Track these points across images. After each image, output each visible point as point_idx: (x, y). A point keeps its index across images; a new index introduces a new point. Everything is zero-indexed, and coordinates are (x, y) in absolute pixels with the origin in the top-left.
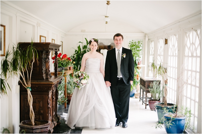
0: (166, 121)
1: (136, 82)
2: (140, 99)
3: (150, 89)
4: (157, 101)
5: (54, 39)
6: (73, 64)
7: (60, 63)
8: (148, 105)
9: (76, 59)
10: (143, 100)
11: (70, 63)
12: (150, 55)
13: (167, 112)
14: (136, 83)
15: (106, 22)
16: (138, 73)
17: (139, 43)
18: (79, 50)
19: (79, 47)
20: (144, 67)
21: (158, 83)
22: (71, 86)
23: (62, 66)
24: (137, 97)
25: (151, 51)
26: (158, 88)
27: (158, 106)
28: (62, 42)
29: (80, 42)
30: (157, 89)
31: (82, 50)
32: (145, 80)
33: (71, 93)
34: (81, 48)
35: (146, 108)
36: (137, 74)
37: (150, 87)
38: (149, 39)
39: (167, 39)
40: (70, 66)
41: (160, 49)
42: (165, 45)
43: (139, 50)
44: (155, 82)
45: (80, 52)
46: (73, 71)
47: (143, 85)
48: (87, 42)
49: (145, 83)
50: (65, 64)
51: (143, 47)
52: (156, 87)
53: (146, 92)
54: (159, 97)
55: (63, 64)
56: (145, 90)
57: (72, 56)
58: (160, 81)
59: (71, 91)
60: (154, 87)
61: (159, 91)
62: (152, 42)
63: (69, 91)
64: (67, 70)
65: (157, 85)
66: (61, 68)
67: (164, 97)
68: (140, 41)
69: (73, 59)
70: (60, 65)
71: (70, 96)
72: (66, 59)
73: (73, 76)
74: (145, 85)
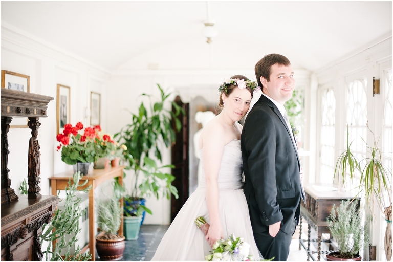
2: (301, 244)
3: (330, 224)
4: (350, 258)
5: (69, 85)
6: (119, 152)
7: (77, 150)
10: (308, 249)
11: (110, 149)
12: (322, 125)
15: (206, 40)
17: (294, 95)
18: (140, 114)
21: (355, 206)
23: (81, 159)
25: (327, 115)
26: (353, 222)
28: (100, 95)
29: (144, 94)
30: (353, 224)
31: (150, 115)
32: (316, 198)
33: (113, 230)
37: (330, 219)
38: (319, 86)
39: (379, 81)
40: (112, 158)
41: (353, 111)
42: (373, 96)
43: (295, 112)
44: (346, 202)
45: (144, 118)
46: (122, 170)
47: (309, 209)
48: (163, 93)
49: (316, 206)
50: (91, 152)
51: (304, 106)
52: (348, 219)
53: (317, 229)
54: (356, 248)
55: (86, 153)
56: (316, 226)
57: (122, 130)
58: (359, 201)
59: (111, 227)
60: (342, 219)
61: (357, 231)
62: (328, 91)
63: (106, 227)
64: (103, 168)
65: (350, 211)
66: (79, 163)
67: (370, 247)
68: (296, 90)
69: (126, 137)
70: (76, 156)
71: (109, 240)
72: (94, 139)
73: (121, 185)
74: (316, 211)
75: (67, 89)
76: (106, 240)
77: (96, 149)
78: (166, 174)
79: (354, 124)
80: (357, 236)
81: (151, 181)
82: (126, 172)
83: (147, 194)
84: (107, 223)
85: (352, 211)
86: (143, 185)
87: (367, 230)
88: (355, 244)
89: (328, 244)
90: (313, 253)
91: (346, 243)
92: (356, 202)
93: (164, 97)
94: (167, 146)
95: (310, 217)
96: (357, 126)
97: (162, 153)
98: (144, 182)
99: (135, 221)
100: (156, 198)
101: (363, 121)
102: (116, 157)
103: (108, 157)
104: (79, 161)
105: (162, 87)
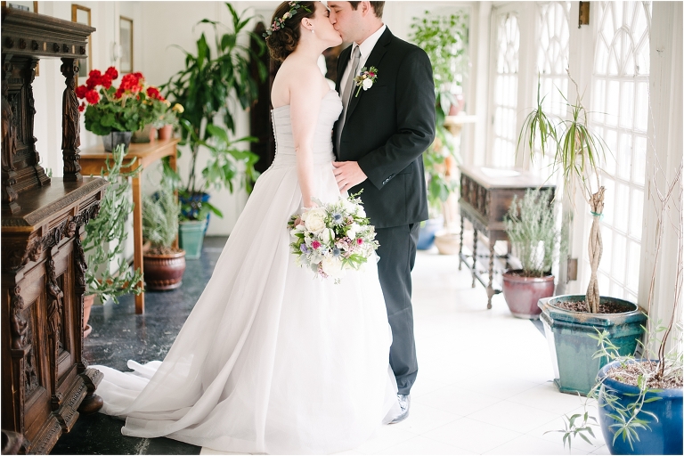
0: (617, 405)
1: (442, 186)
2: (462, 260)
3: (508, 225)
4: (539, 277)
5: (88, 6)
6: (172, 117)
7: (110, 111)
8: (497, 292)
9: (189, 93)
10: (474, 267)
11: (159, 111)
12: (498, 74)
13: (612, 356)
14: (443, 191)
16: (451, 149)
17: (453, 23)
18: (200, 54)
19: (202, 42)
20: (473, 125)
21: (547, 197)
22: (165, 211)
23: (119, 126)
24: (445, 248)
25: (505, 57)
26: (544, 222)
27: (560, 315)
28: (131, 22)
29: (205, 21)
30: (543, 226)
31: (215, 55)
32: (487, 187)
33: (166, 240)
34: (212, 44)
35: (489, 306)
36: (445, 153)
37: (509, 218)
38: (493, 9)
40: (160, 125)
41: (548, 49)
42: (579, 27)
43: (454, 52)
44: (533, 192)
45: (205, 61)
46: (174, 146)
47: (476, 206)
48: (236, 20)
49: (488, 199)
50: (133, 114)
51: (467, 41)
52: (535, 218)
53: (489, 234)
54: (548, 261)
55: (125, 115)
56: (487, 229)
57: (170, 81)
58: (553, 190)
59: (163, 235)
60: (527, 217)
61: (550, 235)
62: (508, 18)
63: (156, 236)
64: (147, 141)
65: (539, 206)
66: (114, 133)
67: (569, 260)
68: (455, 15)
69: (176, 92)
70: (110, 121)
71: (161, 256)
72: (137, 93)
73: (175, 169)
74: (486, 207)
75: (86, 13)
76: (156, 256)
77: (140, 110)
78: (244, 152)
79: (548, 71)
80: (549, 243)
81: (222, 163)
82: (180, 148)
83: (216, 185)
84: (158, 229)
85: (542, 204)
86: (210, 169)
87: (565, 234)
88: (546, 256)
89: (504, 261)
90: (481, 273)
91: (532, 254)
92: (550, 191)
93: (238, 25)
94: (244, 108)
95: (477, 217)
96: (553, 75)
97: (234, 118)
98: (211, 165)
99: (196, 228)
100: (228, 191)
101: (562, 67)
102: (167, 125)
103: (155, 124)
104: (114, 130)
105: (234, 7)
